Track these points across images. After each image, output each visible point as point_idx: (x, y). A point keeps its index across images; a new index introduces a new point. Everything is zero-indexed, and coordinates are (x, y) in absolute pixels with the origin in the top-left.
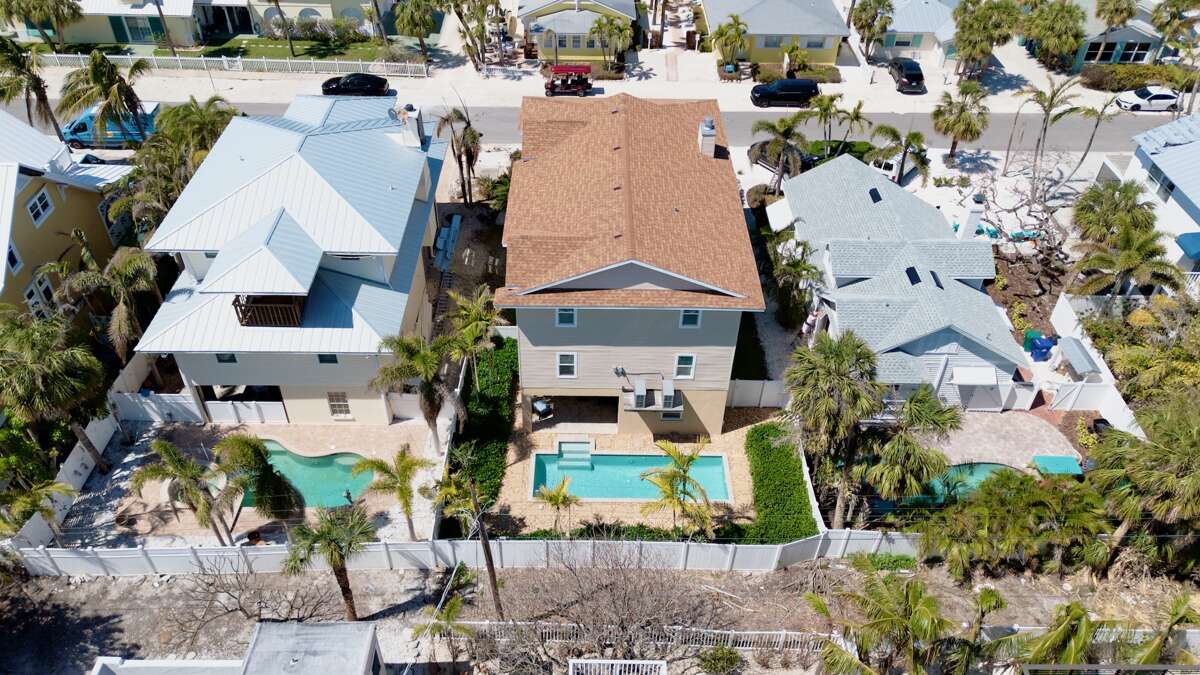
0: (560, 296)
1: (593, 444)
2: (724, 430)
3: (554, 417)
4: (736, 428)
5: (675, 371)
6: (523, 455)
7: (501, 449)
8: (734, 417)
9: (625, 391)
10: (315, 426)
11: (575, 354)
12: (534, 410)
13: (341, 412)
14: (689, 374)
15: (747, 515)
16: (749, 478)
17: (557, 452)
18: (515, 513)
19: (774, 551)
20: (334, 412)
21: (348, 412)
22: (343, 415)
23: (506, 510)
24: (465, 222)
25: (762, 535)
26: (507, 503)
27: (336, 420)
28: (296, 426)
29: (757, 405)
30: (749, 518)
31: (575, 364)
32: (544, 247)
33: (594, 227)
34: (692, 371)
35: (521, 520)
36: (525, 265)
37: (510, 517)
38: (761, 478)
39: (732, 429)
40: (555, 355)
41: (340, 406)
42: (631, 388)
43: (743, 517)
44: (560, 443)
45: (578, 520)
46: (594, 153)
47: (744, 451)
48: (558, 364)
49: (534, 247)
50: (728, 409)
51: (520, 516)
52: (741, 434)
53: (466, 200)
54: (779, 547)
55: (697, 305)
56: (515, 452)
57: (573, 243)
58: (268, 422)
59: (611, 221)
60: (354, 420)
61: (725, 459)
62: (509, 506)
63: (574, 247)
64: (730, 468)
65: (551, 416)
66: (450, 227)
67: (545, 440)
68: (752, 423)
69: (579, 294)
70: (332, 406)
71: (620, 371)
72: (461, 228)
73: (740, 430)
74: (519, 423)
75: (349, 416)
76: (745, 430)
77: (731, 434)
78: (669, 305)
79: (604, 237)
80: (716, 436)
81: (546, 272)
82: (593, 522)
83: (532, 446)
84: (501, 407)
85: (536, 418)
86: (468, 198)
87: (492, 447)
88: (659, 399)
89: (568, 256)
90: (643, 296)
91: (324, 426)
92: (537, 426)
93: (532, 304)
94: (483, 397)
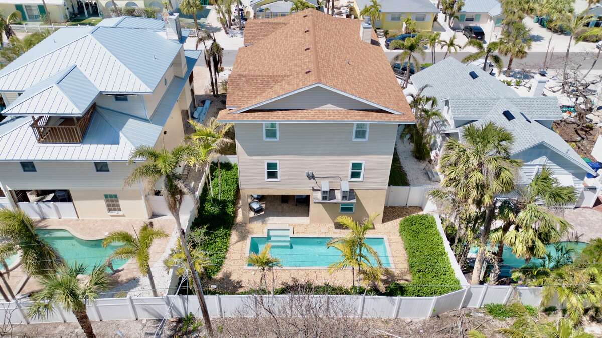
0: (266, 114)
1: (291, 231)
2: (384, 221)
3: (265, 213)
4: (392, 220)
5: (349, 175)
6: (243, 238)
7: (226, 234)
8: (390, 213)
9: (314, 190)
10: (97, 221)
11: (278, 162)
12: (251, 209)
13: (115, 210)
14: (359, 177)
15: (405, 278)
16: (404, 252)
17: (266, 236)
18: (234, 278)
19: (430, 303)
20: (110, 210)
21: (120, 210)
22: (116, 212)
23: (227, 276)
24: (212, 104)
25: (419, 291)
26: (229, 271)
27: (112, 216)
28: (83, 220)
29: (405, 205)
30: (407, 280)
31: (278, 170)
32: (255, 81)
33: (291, 70)
34: (362, 175)
35: (238, 283)
36: (241, 93)
37: (230, 281)
38: (413, 251)
39: (389, 220)
40: (264, 162)
41: (114, 205)
42: (318, 188)
43: (402, 280)
44: (268, 230)
45: (280, 282)
46: (291, 36)
47: (399, 234)
48: (266, 170)
49: (247, 81)
50: (385, 208)
51: (237, 280)
52: (395, 224)
53: (214, 93)
54: (435, 298)
55: (366, 120)
56: (237, 236)
57: (275, 79)
58: (63, 218)
59: (302, 66)
60: (124, 216)
61: (386, 240)
62: (230, 273)
63: (276, 82)
64: (390, 246)
65: (263, 213)
66: (203, 107)
67: (258, 229)
68: (402, 217)
69: (280, 113)
70: (108, 206)
71: (311, 175)
72: (210, 107)
73: (395, 221)
74: (240, 218)
75: (120, 213)
76: (399, 221)
77: (389, 224)
78: (346, 120)
79: (298, 74)
80: (379, 225)
81: (256, 97)
82: (291, 283)
83: (249, 232)
84: (227, 206)
85: (252, 214)
86: (215, 92)
87: (220, 232)
88: (338, 196)
89: (272, 87)
90: (326, 113)
91: (103, 220)
92: (252, 220)
93: (245, 119)
94: (215, 201)
